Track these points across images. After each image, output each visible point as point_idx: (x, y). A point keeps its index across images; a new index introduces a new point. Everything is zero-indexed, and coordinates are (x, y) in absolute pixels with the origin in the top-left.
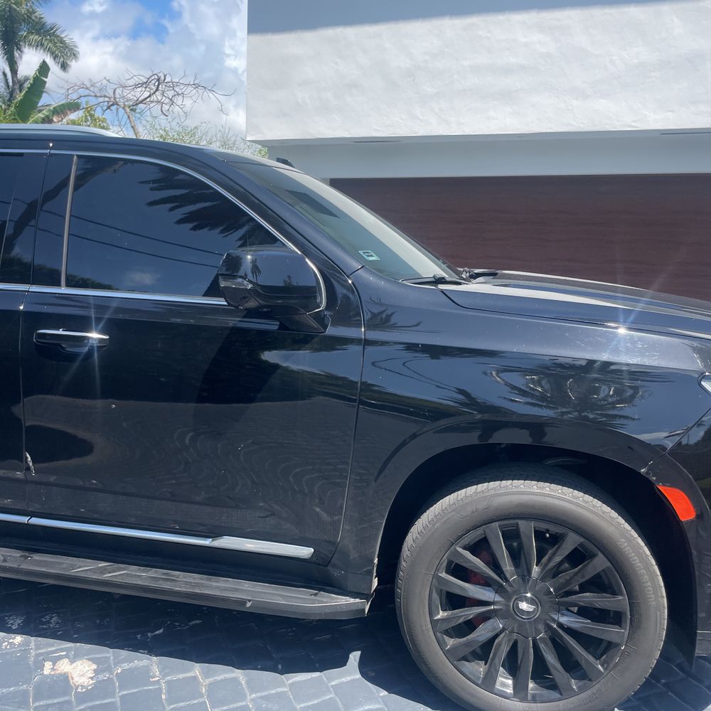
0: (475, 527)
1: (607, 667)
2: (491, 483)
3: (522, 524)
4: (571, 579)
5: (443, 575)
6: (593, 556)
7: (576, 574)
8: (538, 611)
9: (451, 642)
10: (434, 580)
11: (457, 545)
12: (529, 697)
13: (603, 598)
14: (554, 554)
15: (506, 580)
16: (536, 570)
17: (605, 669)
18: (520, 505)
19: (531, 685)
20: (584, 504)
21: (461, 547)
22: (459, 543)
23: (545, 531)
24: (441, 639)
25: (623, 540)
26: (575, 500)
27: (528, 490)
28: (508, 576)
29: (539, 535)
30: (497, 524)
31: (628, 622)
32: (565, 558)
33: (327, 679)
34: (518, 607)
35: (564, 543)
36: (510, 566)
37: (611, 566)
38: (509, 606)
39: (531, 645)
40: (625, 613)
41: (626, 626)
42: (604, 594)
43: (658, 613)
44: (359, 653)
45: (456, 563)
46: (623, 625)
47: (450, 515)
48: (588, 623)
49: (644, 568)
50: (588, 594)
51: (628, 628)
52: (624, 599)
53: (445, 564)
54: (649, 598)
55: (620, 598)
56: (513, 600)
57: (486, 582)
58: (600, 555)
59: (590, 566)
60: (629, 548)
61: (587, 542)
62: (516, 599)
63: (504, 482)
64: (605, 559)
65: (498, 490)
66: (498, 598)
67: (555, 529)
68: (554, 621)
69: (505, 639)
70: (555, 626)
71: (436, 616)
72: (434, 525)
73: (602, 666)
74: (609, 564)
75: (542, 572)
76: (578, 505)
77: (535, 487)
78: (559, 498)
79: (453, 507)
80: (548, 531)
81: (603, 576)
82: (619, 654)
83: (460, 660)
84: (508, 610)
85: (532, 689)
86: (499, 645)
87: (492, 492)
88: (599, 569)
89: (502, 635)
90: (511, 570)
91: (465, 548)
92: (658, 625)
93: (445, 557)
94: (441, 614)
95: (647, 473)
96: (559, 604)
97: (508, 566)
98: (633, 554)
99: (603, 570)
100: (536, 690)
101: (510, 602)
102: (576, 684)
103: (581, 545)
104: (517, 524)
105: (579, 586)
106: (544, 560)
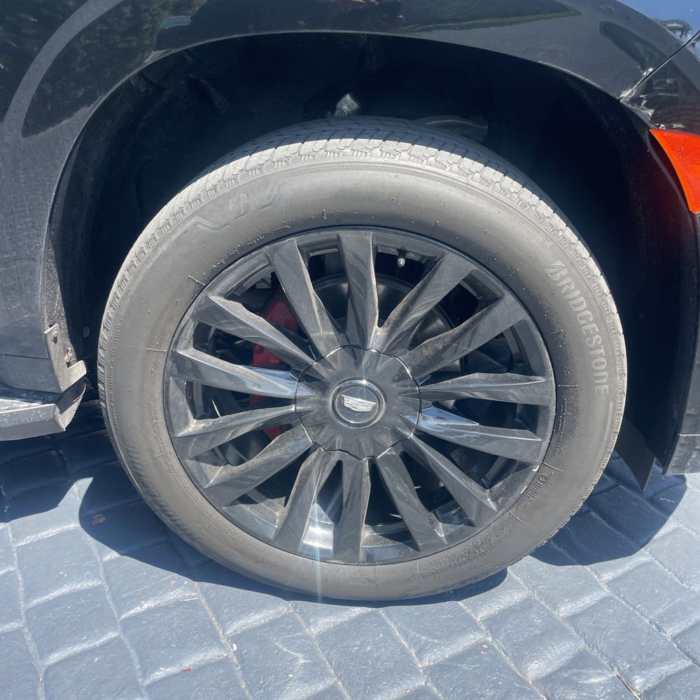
0: (247, 251)
1: (504, 502)
2: (280, 148)
3: (349, 239)
4: (445, 348)
5: (190, 353)
6: (492, 300)
7: (455, 339)
8: (380, 409)
9: (216, 474)
10: (170, 363)
11: (211, 289)
12: (362, 556)
13: (507, 381)
14: (413, 301)
15: (318, 357)
16: (377, 335)
17: (500, 507)
18: (341, 195)
19: (366, 533)
20: (482, 187)
21: (220, 295)
22: (215, 285)
23: (396, 253)
24: (195, 471)
25: (559, 263)
26: (463, 179)
27: (362, 159)
28: (321, 347)
29: (385, 264)
30: (294, 242)
31: (551, 423)
32: (436, 307)
33: (13, 536)
34: (341, 405)
35: (436, 276)
36: (325, 329)
37: (528, 319)
38: (324, 404)
39: (367, 470)
40: (546, 408)
41: (545, 431)
42: (509, 374)
43: (611, 404)
44: (88, 481)
45: (217, 330)
46: (540, 429)
47: (189, 224)
48: (474, 429)
49: (595, 321)
50: (476, 376)
51: (549, 434)
52: (548, 382)
53: (190, 331)
54: (598, 378)
55: (541, 379)
56: (334, 392)
57: (280, 363)
58: (509, 298)
59: (487, 320)
60: (569, 280)
61: (483, 271)
62: (339, 390)
63: (309, 145)
64: (518, 306)
65: (295, 161)
66: (304, 391)
67: (419, 248)
68: (409, 425)
69: (318, 463)
70: (412, 435)
71: (181, 430)
72: (155, 249)
73: (495, 500)
74: (523, 315)
75: (389, 336)
76: (468, 189)
77: (377, 151)
78: (429, 176)
79: (195, 207)
80: (402, 253)
81: (510, 339)
82: (528, 480)
83: (233, 504)
84: (323, 411)
85: (368, 542)
86: (308, 473)
87: (281, 167)
88: (503, 327)
89: (313, 456)
90: (328, 337)
91: (231, 296)
92: (608, 427)
93: (187, 317)
94: (195, 426)
95: (636, 100)
96: (420, 396)
97: (321, 329)
98: (577, 293)
99: (512, 329)
100: (376, 541)
101: (328, 397)
102: (445, 530)
103: (470, 279)
104: (339, 239)
105: (461, 360)
106: (394, 314)
